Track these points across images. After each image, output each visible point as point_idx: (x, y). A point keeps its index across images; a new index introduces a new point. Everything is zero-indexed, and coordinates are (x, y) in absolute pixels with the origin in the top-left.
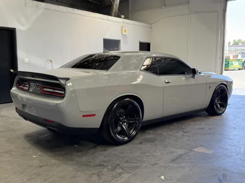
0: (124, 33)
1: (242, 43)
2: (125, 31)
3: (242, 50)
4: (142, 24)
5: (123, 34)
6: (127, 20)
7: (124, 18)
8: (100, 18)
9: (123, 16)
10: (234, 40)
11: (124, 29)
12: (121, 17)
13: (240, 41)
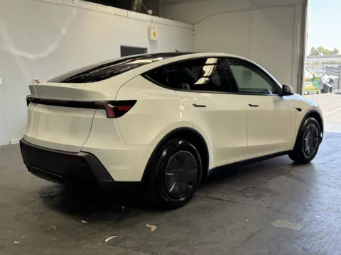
0: (152, 38)
1: (324, 53)
2: (154, 34)
3: (327, 63)
4: (179, 24)
5: (150, 40)
6: (157, 18)
7: (153, 15)
8: (116, 15)
9: (150, 11)
10: (313, 49)
11: (152, 31)
12: (146, 13)
13: (320, 49)
